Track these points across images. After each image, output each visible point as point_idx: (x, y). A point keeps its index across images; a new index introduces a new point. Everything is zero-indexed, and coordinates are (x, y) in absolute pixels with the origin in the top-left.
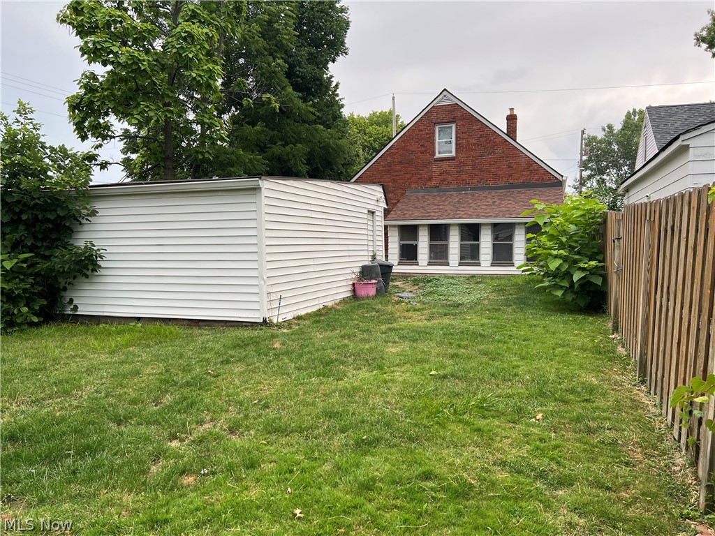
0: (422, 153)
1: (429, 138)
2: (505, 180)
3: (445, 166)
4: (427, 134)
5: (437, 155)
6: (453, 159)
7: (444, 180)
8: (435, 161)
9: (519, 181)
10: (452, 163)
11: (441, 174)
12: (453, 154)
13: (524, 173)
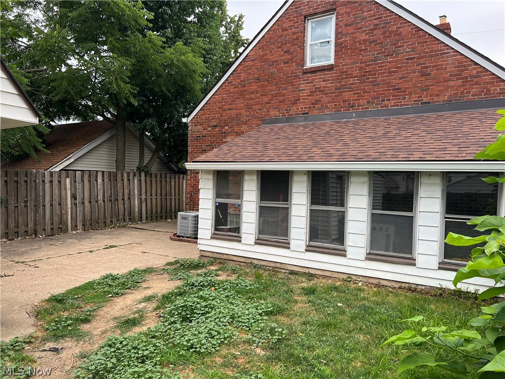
0: (286, 63)
1: (297, 39)
2: (415, 97)
3: (319, 81)
4: (294, 33)
5: (309, 64)
6: (330, 68)
7: (317, 102)
8: (304, 73)
9: (441, 98)
10: (328, 75)
11: (312, 93)
12: (332, 61)
13: (451, 83)
